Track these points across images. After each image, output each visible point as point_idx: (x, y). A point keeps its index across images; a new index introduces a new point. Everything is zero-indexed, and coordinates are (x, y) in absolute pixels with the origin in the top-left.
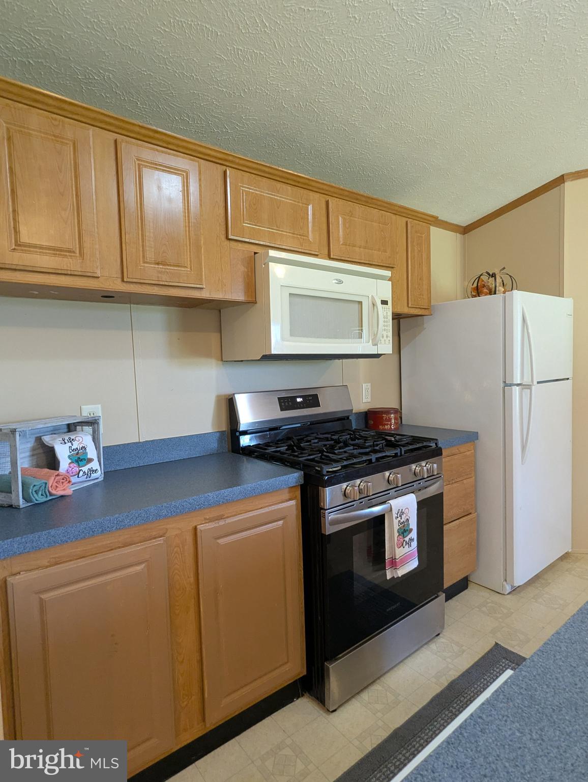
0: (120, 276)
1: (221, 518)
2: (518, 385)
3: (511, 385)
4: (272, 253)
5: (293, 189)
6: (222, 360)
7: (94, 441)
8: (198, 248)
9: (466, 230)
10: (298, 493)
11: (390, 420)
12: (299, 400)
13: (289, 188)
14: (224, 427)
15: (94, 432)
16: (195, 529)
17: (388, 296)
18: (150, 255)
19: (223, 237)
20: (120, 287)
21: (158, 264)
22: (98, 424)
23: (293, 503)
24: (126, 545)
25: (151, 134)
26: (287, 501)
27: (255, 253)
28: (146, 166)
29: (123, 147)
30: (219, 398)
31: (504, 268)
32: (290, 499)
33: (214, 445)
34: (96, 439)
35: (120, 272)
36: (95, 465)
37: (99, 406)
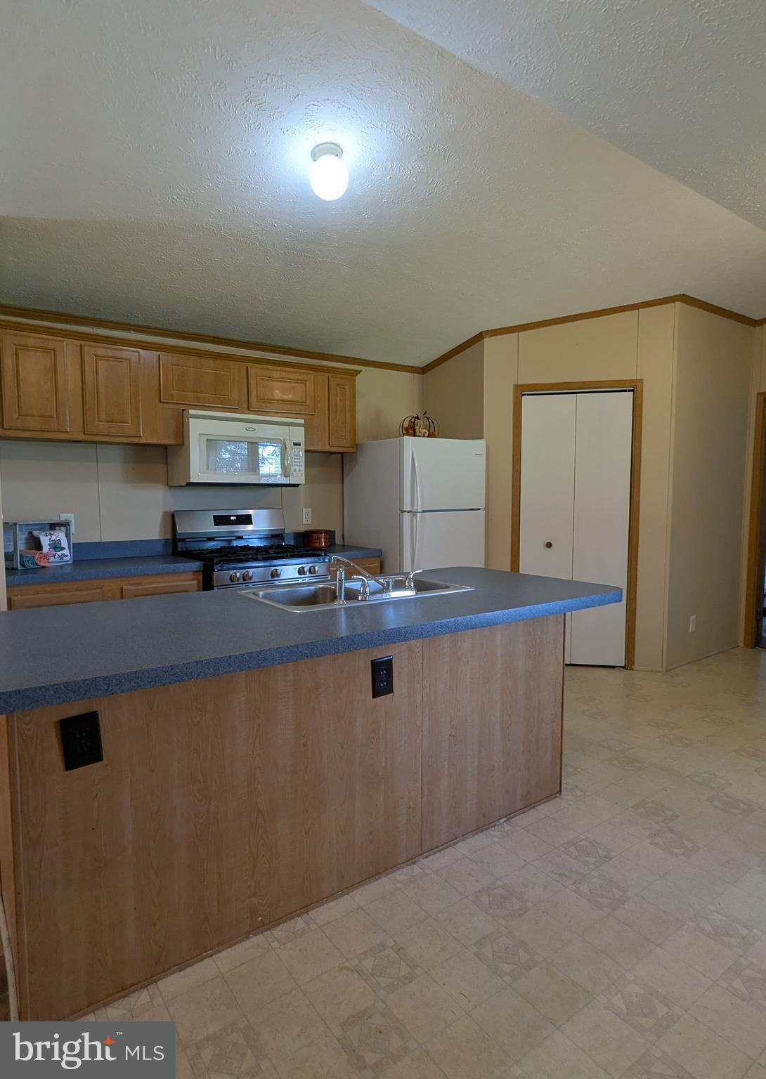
0: (82, 430)
1: (140, 584)
2: (409, 512)
3: (403, 512)
4: (192, 412)
5: (216, 362)
6: (168, 485)
7: (66, 536)
8: (138, 410)
9: (423, 370)
10: (201, 577)
11: (320, 539)
12: (232, 518)
13: (212, 362)
14: (169, 536)
15: (67, 530)
16: (122, 588)
17: (302, 439)
18: (103, 417)
19: (158, 401)
20: (83, 437)
21: (108, 422)
22: (69, 525)
23: (195, 582)
24: (77, 590)
25: (105, 339)
26: (191, 580)
27: (183, 410)
28: (101, 360)
29: (86, 349)
30: (165, 514)
31: (425, 413)
32: (194, 580)
33: (160, 548)
34: (68, 535)
35: (82, 428)
36: (66, 552)
37: (73, 515)
